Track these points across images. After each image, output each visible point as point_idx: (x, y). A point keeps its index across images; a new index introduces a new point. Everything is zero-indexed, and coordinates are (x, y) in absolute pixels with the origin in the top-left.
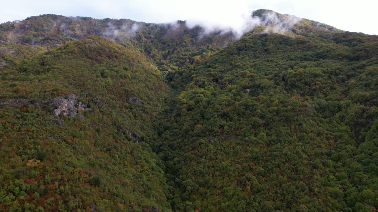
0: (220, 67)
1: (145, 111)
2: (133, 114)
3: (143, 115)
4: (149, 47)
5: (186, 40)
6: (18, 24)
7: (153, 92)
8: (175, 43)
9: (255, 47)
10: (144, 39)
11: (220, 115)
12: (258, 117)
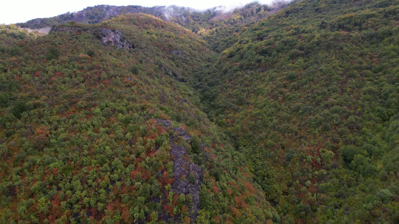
0: (266, 29)
1: (187, 63)
2: (175, 64)
3: (186, 65)
4: (197, 28)
5: (235, 18)
6: (76, 14)
7: (197, 52)
8: (223, 22)
9: (304, 9)
10: (192, 21)
11: (258, 53)
12: (297, 49)
